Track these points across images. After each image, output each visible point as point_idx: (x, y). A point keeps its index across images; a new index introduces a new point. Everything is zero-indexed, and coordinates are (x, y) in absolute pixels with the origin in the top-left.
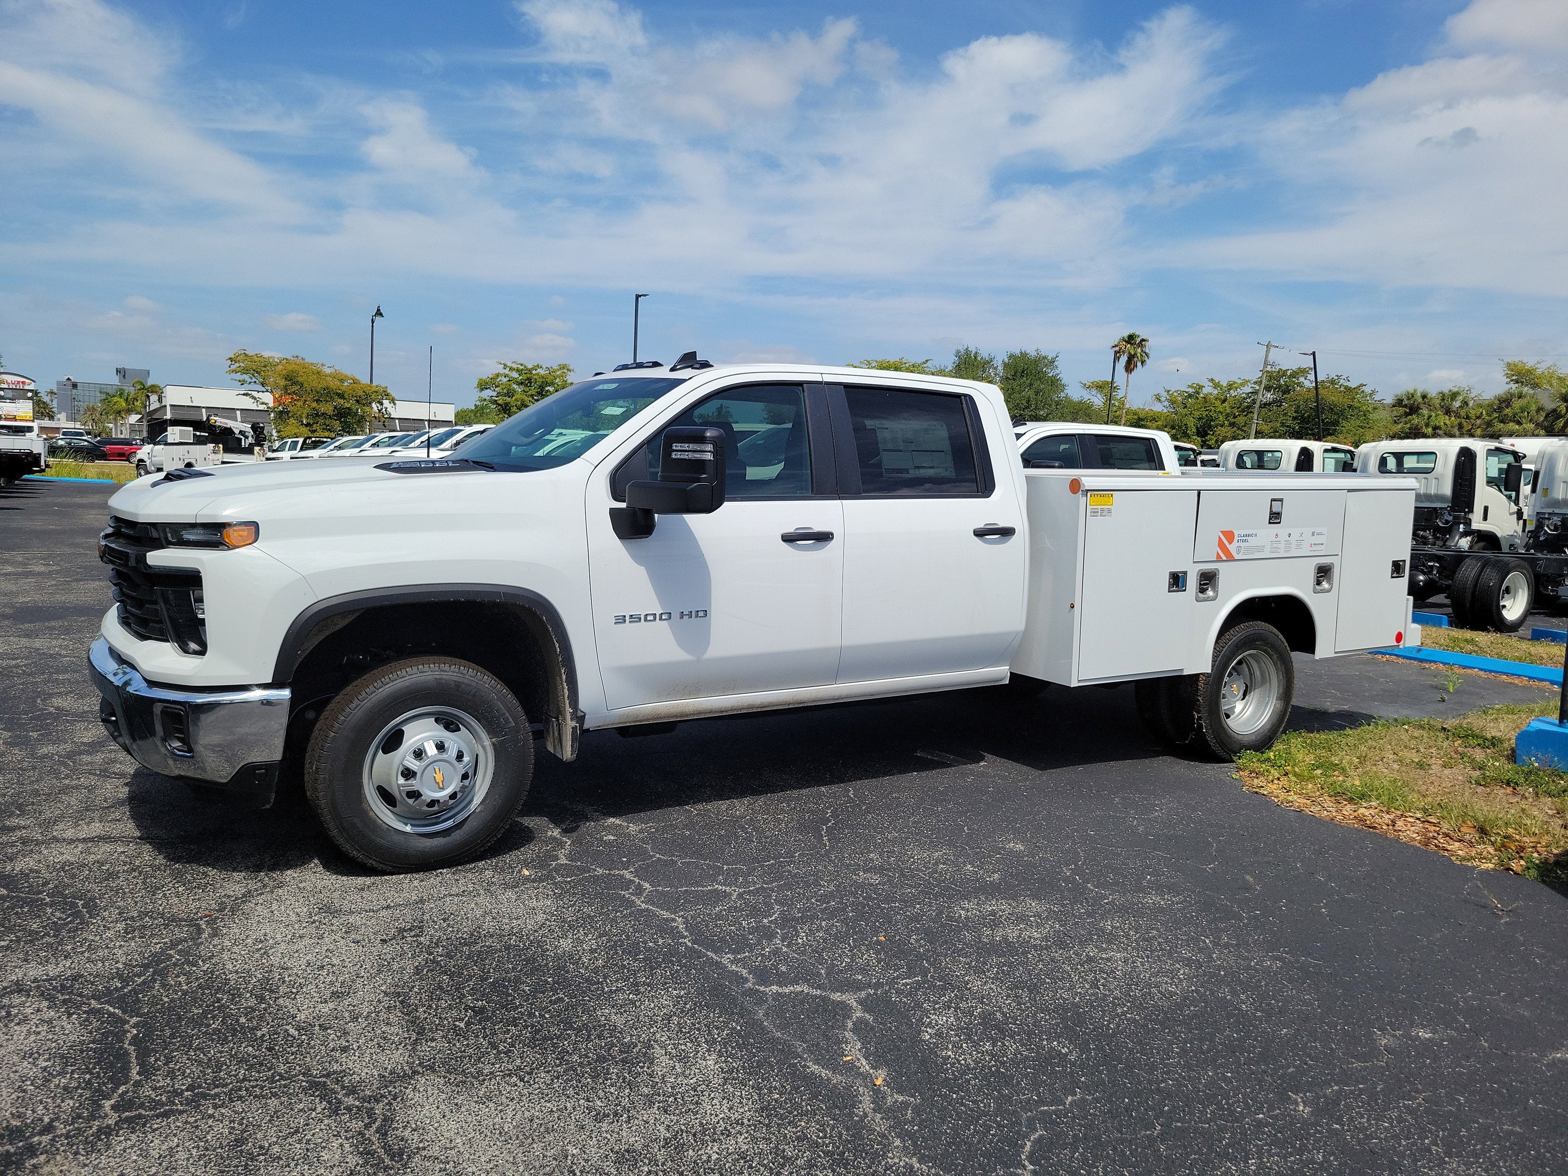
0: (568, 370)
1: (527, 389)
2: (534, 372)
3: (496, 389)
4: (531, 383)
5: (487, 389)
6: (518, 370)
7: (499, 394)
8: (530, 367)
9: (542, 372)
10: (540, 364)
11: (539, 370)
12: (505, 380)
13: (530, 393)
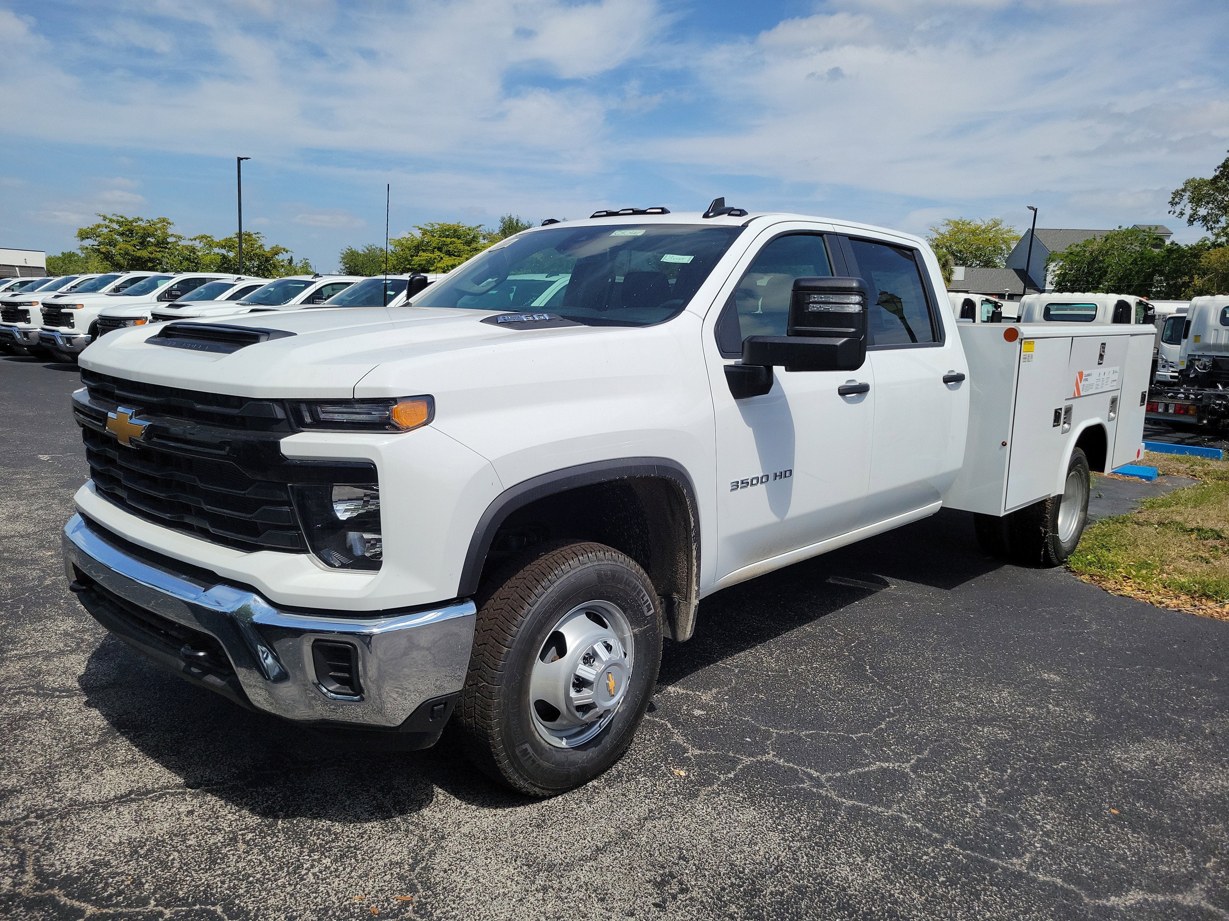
0: (168, 223)
1: (129, 239)
2: (134, 224)
3: (98, 239)
4: (132, 234)
5: (88, 238)
6: (118, 222)
7: (100, 244)
8: (130, 219)
9: (143, 224)
10: (141, 217)
11: (140, 223)
12: (105, 231)
13: (132, 243)
